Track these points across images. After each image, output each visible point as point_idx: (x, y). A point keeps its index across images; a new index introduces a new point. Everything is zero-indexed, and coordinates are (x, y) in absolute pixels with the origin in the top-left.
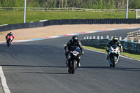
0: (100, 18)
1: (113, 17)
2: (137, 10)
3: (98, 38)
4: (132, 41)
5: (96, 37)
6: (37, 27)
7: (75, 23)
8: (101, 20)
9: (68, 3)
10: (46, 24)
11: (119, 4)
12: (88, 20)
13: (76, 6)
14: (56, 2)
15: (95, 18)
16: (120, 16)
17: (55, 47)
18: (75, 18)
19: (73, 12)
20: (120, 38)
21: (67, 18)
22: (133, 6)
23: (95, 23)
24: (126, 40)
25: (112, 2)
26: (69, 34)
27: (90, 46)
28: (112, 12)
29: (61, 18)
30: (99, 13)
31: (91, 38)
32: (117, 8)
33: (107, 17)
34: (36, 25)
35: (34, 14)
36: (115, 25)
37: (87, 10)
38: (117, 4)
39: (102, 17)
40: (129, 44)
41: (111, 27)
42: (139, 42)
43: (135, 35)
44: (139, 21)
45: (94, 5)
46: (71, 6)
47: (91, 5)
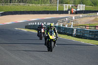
1: (48, 10)
2: (64, 5)
3: (38, 24)
4: (61, 26)
5: (37, 23)
7: (23, 14)
8: (40, 11)
10: (3, 14)
12: (31, 12)
13: (23, 2)
16: (53, 9)
17: (9, 30)
18: (22, 10)
19: (21, 7)
22: (61, 2)
24: (57, 25)
26: (18, 21)
27: (33, 29)
28: (47, 6)
29: (13, 10)
30: (39, 7)
31: (33, 24)
32: (51, 3)
33: (44, 10)
36: (49, 15)
37: (31, 5)
38: (51, 1)
39: (41, 10)
40: (59, 28)
41: (47, 16)
42: (66, 26)
43: (63, 21)
44: (66, 12)
45: (35, 2)
46: (20, 2)
47: (33, 2)
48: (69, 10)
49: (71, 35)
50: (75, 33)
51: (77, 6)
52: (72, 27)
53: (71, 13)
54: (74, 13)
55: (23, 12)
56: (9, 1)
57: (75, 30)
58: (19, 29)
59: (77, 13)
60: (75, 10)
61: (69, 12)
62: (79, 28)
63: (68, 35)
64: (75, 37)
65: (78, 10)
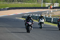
1: (36, 6)
2: (46, 3)
4: (44, 16)
6: (4, 10)
8: (31, 7)
10: (8, 9)
11: (39, 1)
12: (26, 7)
15: (29, 7)
16: (39, 6)
19: (19, 4)
20: (39, 15)
21: (17, 7)
22: (44, 2)
23: (28, 9)
26: (18, 14)
29: (15, 7)
30: (30, 5)
31: (27, 15)
34: (4, 9)
35: (3, 5)
37: (25, 3)
41: (35, 11)
42: (47, 17)
43: (45, 14)
44: (47, 8)
45: (28, 1)
46: (19, 2)
51: (54, 4)
52: (50, 17)
56: (12, 1)
57: (53, 19)
58: (18, 18)
59: (54, 8)
61: (49, 7)
62: (55, 17)
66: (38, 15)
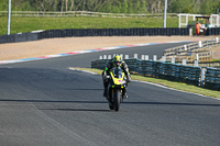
0: (124, 27)
1: (144, 26)
2: (180, 15)
4: (173, 62)
9: (75, 4)
10: (41, 36)
11: (154, 5)
12: (105, 30)
13: (87, 8)
14: (56, 3)
15: (116, 27)
16: (154, 24)
17: (55, 72)
18: (85, 27)
19: (83, 19)
20: (155, 57)
21: (73, 27)
22: (173, 9)
23: (116, 35)
24: (163, 60)
25: (141, 3)
28: (141, 18)
29: (65, 27)
30: (123, 19)
31: (110, 58)
32: (149, 11)
34: (27, 37)
36: (146, 38)
37: (104, 15)
38: (150, 6)
39: (127, 26)
40: (168, 66)
41: (140, 41)
42: (184, 64)
43: (177, 52)
44: (184, 32)
45: (115, 8)
46: (80, 9)
47: (110, 8)
48: (189, 26)
49: (195, 83)
50: (203, 77)
51: (208, 18)
52: (196, 65)
53: (196, 33)
54: (201, 34)
55: (87, 30)
56: (55, 7)
57: (204, 71)
58: (78, 69)
59: (207, 32)
60: (203, 27)
61: (191, 30)
62: (212, 67)
63: (189, 82)
64: (204, 87)
65: (211, 26)
66: (151, 57)
